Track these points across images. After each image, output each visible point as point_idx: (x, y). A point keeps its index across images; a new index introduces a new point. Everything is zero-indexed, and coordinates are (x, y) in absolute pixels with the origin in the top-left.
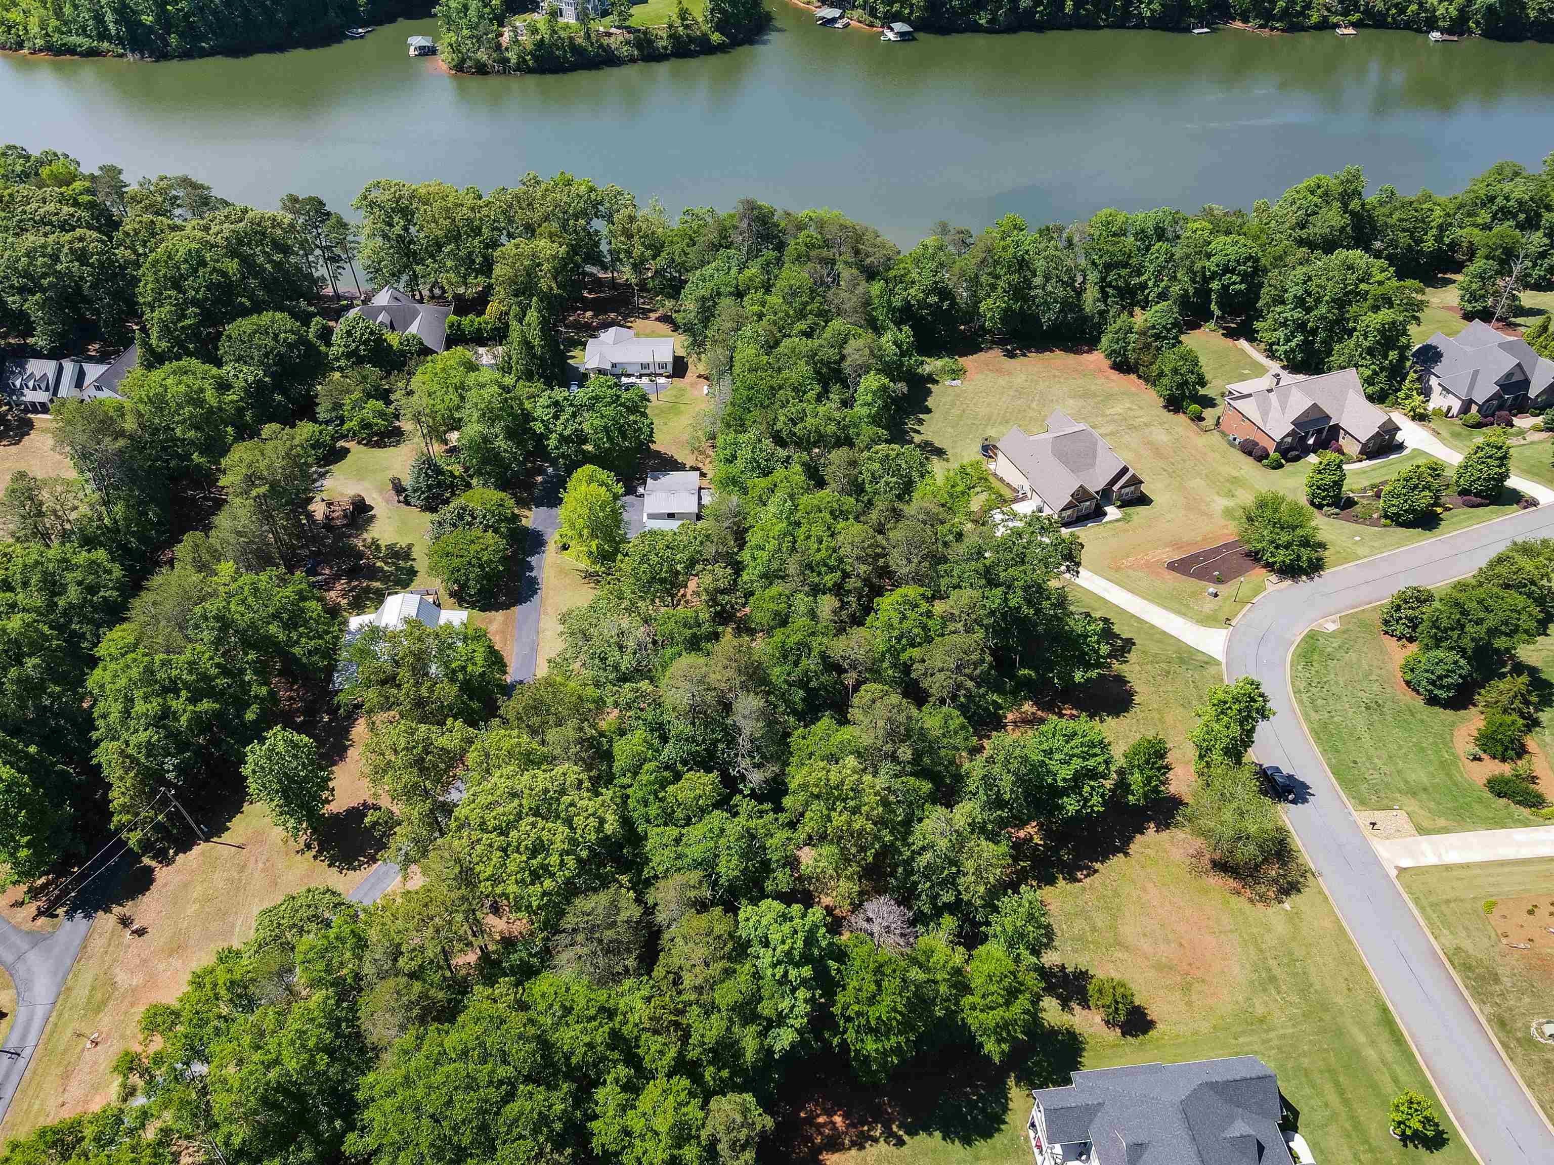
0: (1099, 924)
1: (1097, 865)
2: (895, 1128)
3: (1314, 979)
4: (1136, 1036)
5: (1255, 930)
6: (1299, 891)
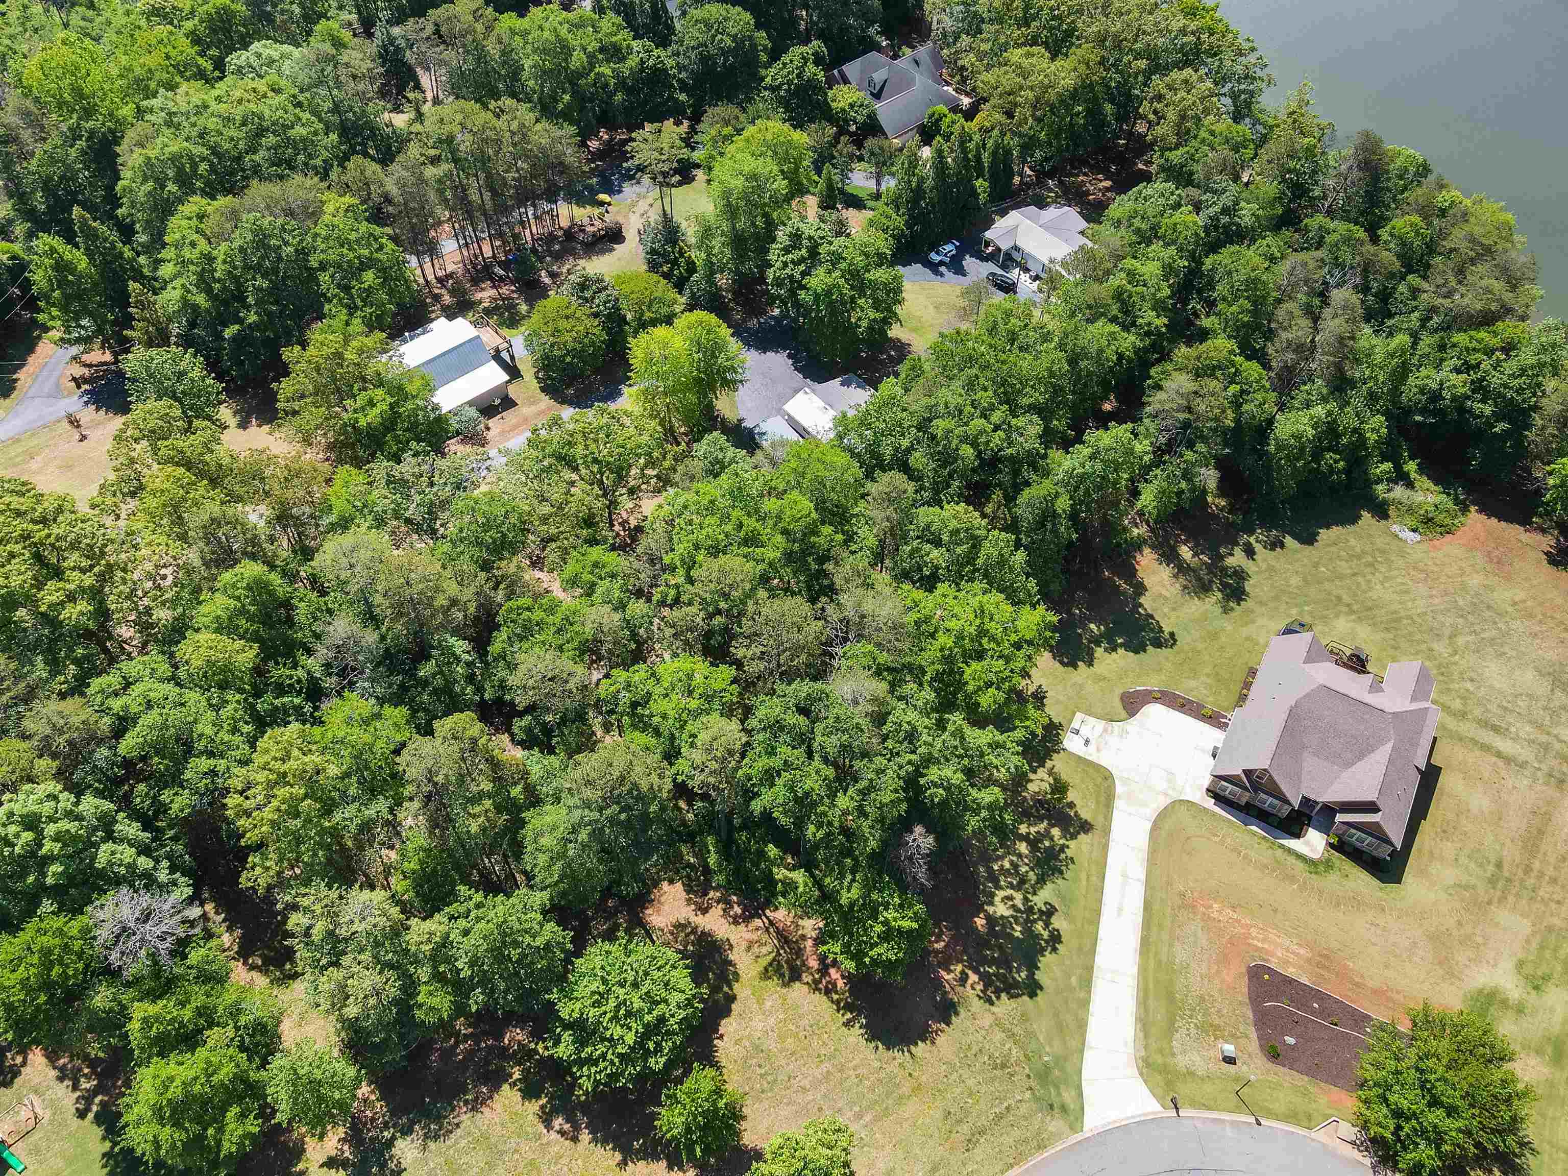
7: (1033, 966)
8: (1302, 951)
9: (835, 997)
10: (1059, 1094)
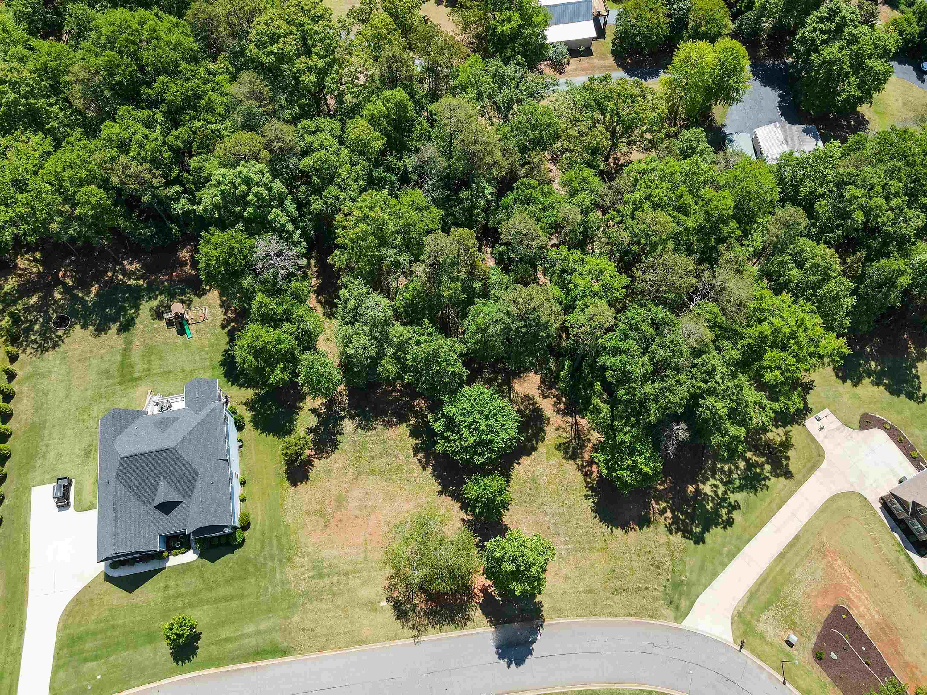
0: (377, 462)
1: (430, 470)
2: (232, 324)
3: (315, 605)
4: (286, 472)
5: (365, 574)
6: (398, 618)
7: (706, 528)
8: (877, 616)
9: (588, 480)
10: (679, 599)
